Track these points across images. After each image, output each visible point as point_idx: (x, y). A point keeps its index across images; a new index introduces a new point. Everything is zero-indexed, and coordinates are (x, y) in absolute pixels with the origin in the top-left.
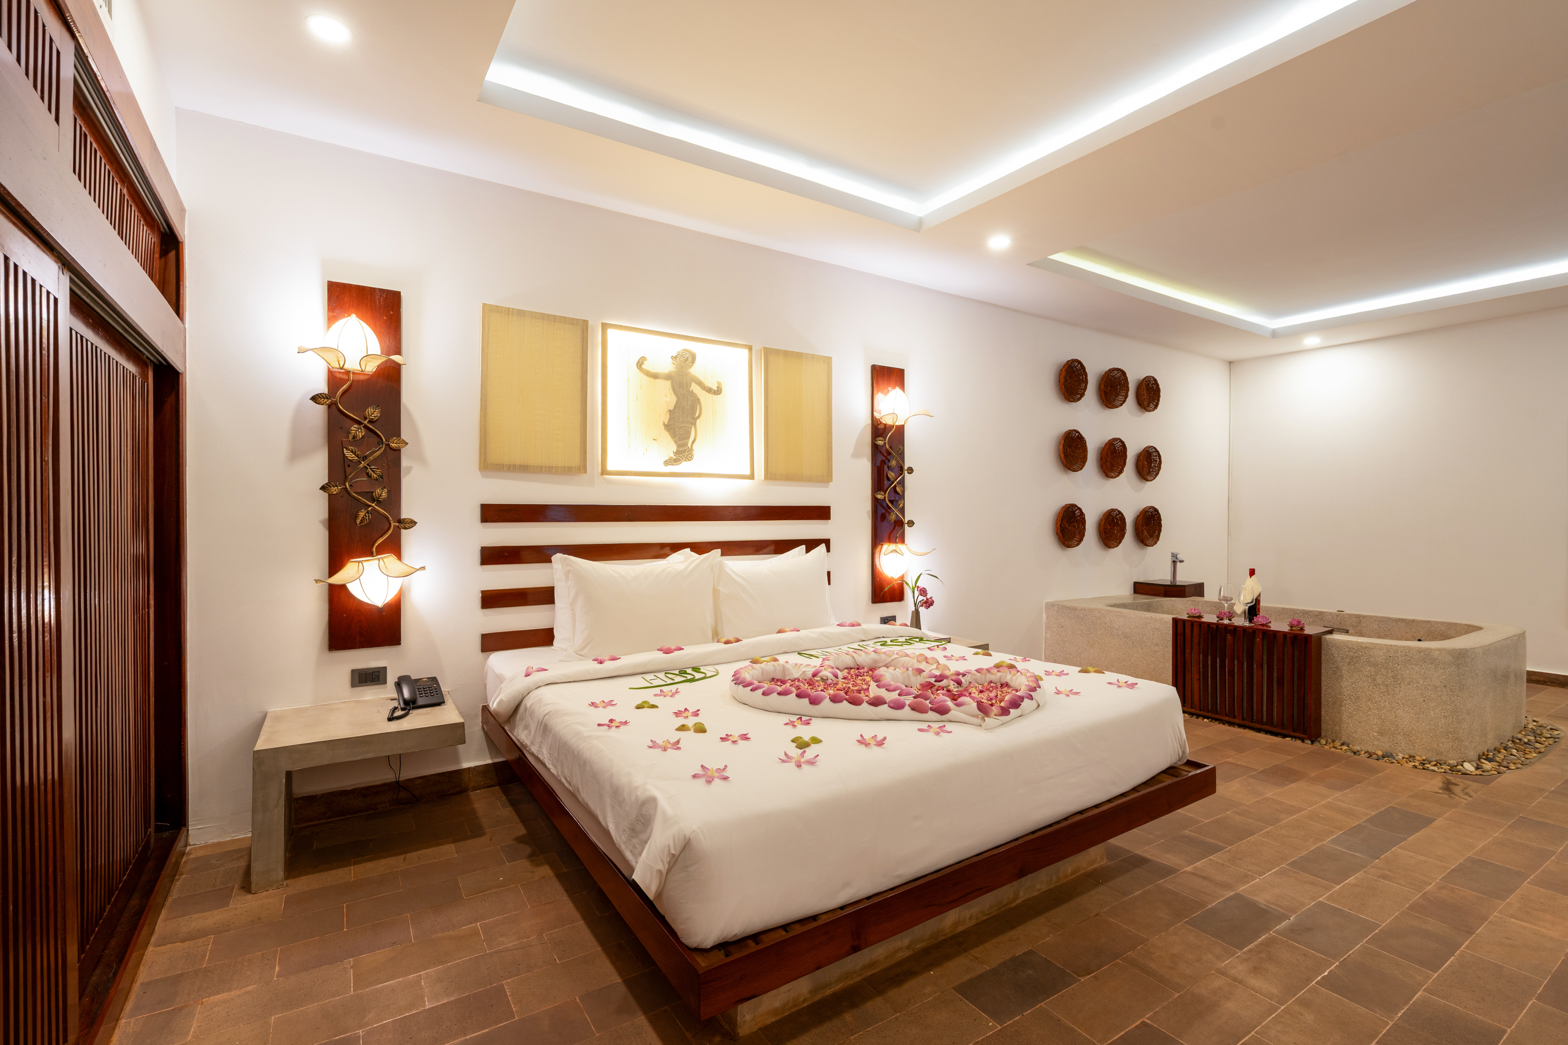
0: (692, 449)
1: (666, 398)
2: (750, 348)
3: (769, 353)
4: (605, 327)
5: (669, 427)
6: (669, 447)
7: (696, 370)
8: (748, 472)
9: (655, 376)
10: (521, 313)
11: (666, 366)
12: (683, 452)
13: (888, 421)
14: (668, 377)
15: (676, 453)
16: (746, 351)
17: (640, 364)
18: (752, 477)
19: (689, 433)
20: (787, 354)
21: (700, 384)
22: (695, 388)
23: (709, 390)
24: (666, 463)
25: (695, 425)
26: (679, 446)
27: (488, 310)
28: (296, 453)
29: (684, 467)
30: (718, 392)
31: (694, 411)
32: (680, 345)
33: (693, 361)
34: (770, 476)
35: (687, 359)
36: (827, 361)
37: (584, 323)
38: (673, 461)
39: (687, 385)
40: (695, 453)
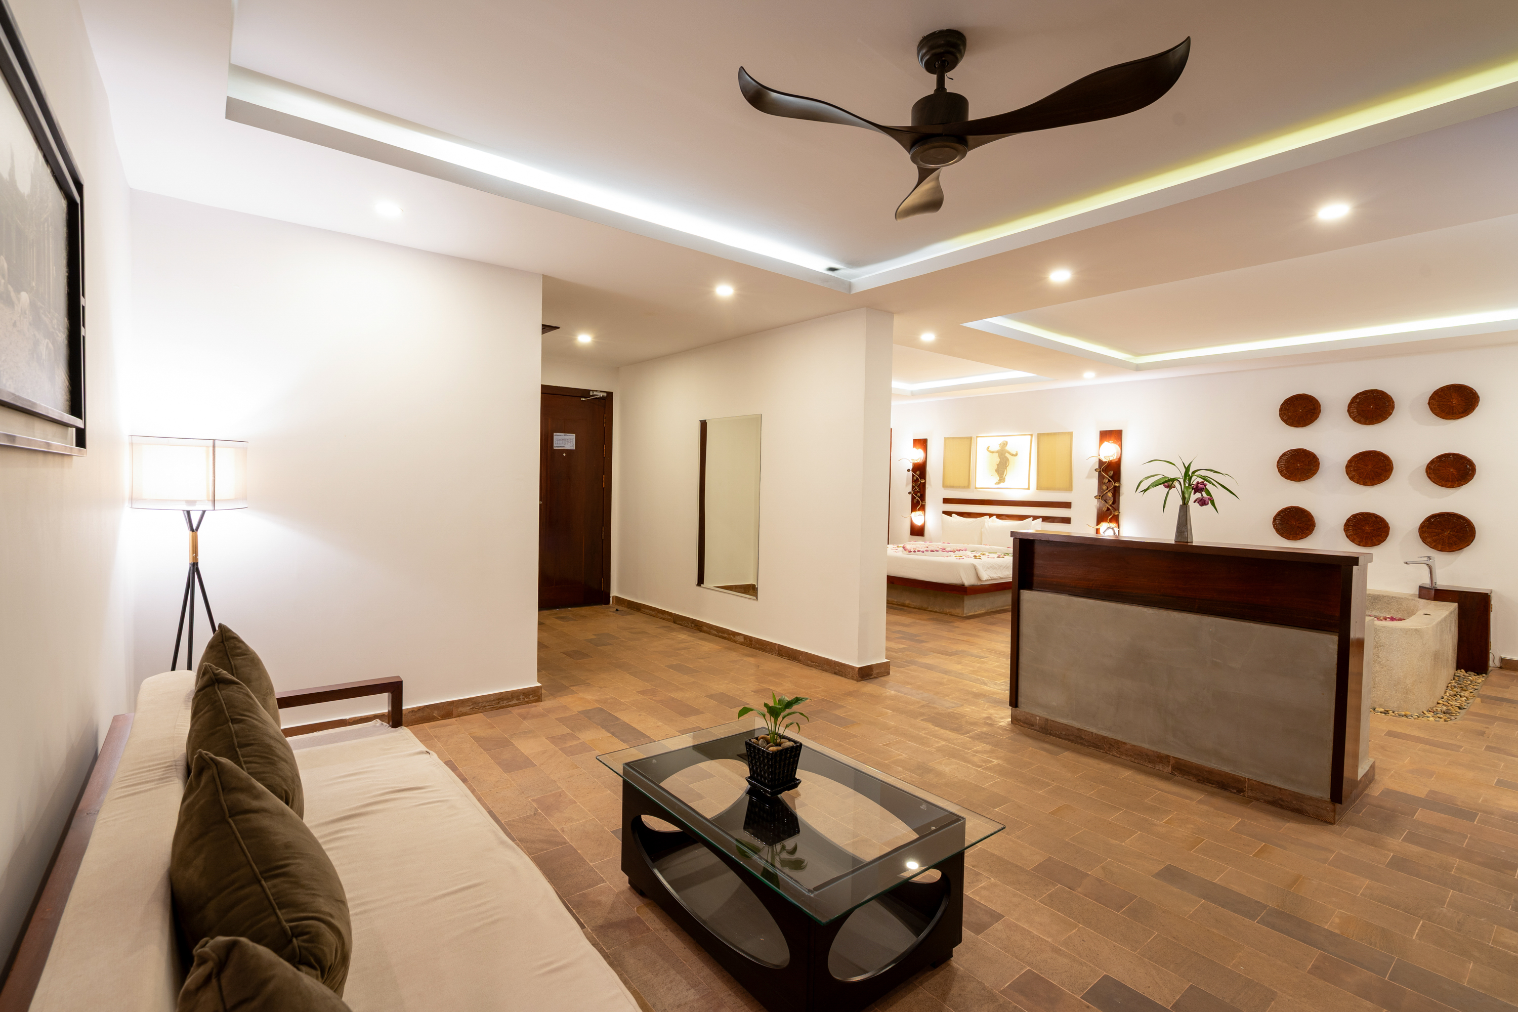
0: (1005, 479)
1: (997, 460)
2: (1031, 435)
3: (1039, 435)
4: (977, 437)
5: (997, 471)
6: (997, 478)
7: (1008, 448)
8: (1027, 487)
9: (993, 452)
10: (954, 438)
11: (997, 448)
12: (1002, 479)
13: (1104, 460)
14: (997, 452)
15: (999, 480)
16: (1030, 437)
17: (988, 449)
18: (1028, 488)
19: (1004, 472)
20: (1048, 434)
21: (1009, 453)
22: (1007, 455)
23: (1013, 455)
24: (995, 484)
25: (1006, 469)
26: (1000, 477)
27: (946, 439)
28: (907, 485)
29: (1002, 485)
30: (1016, 455)
31: (1006, 463)
32: (1001, 440)
33: (1007, 445)
34: (1039, 487)
35: (1005, 444)
36: (1071, 434)
37: (971, 438)
38: (998, 483)
39: (1005, 454)
40: (1006, 480)
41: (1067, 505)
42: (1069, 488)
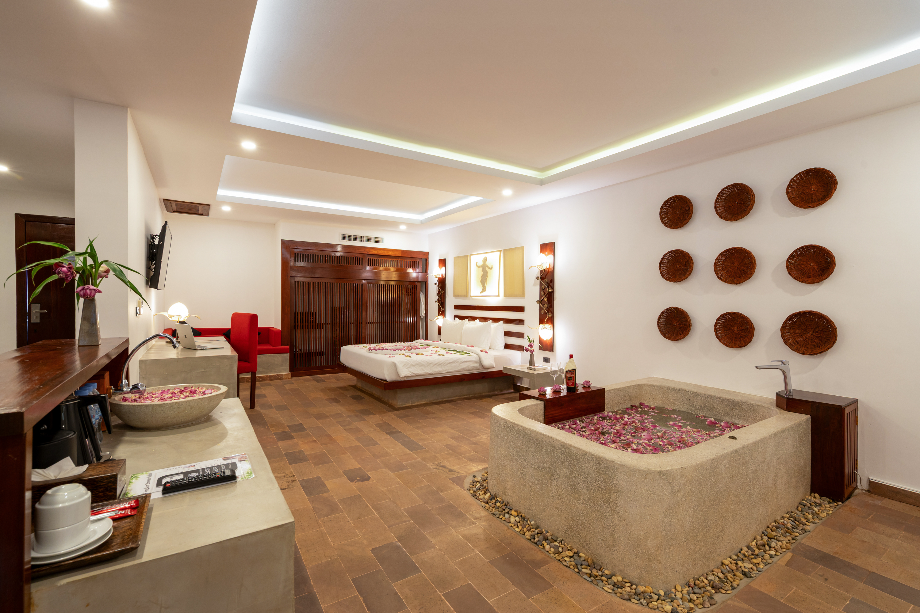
1: (481, 273)
2: (500, 251)
3: (505, 251)
4: (470, 255)
5: (481, 282)
6: (481, 288)
7: (487, 263)
8: (497, 295)
9: (479, 267)
10: (459, 257)
11: (481, 263)
12: (484, 289)
14: (481, 266)
15: (482, 290)
16: (499, 253)
17: (476, 264)
18: (498, 296)
19: (485, 283)
20: (510, 250)
21: (488, 267)
22: (487, 269)
23: (490, 268)
24: (481, 293)
25: (486, 280)
26: (483, 287)
27: (455, 258)
28: (436, 295)
29: (484, 294)
30: (492, 268)
31: (486, 275)
32: (483, 256)
33: (487, 260)
34: (506, 295)
35: (485, 260)
36: (522, 248)
37: (467, 256)
38: (482, 292)
39: (485, 268)
40: (486, 289)
41: (521, 309)
42: (522, 295)
